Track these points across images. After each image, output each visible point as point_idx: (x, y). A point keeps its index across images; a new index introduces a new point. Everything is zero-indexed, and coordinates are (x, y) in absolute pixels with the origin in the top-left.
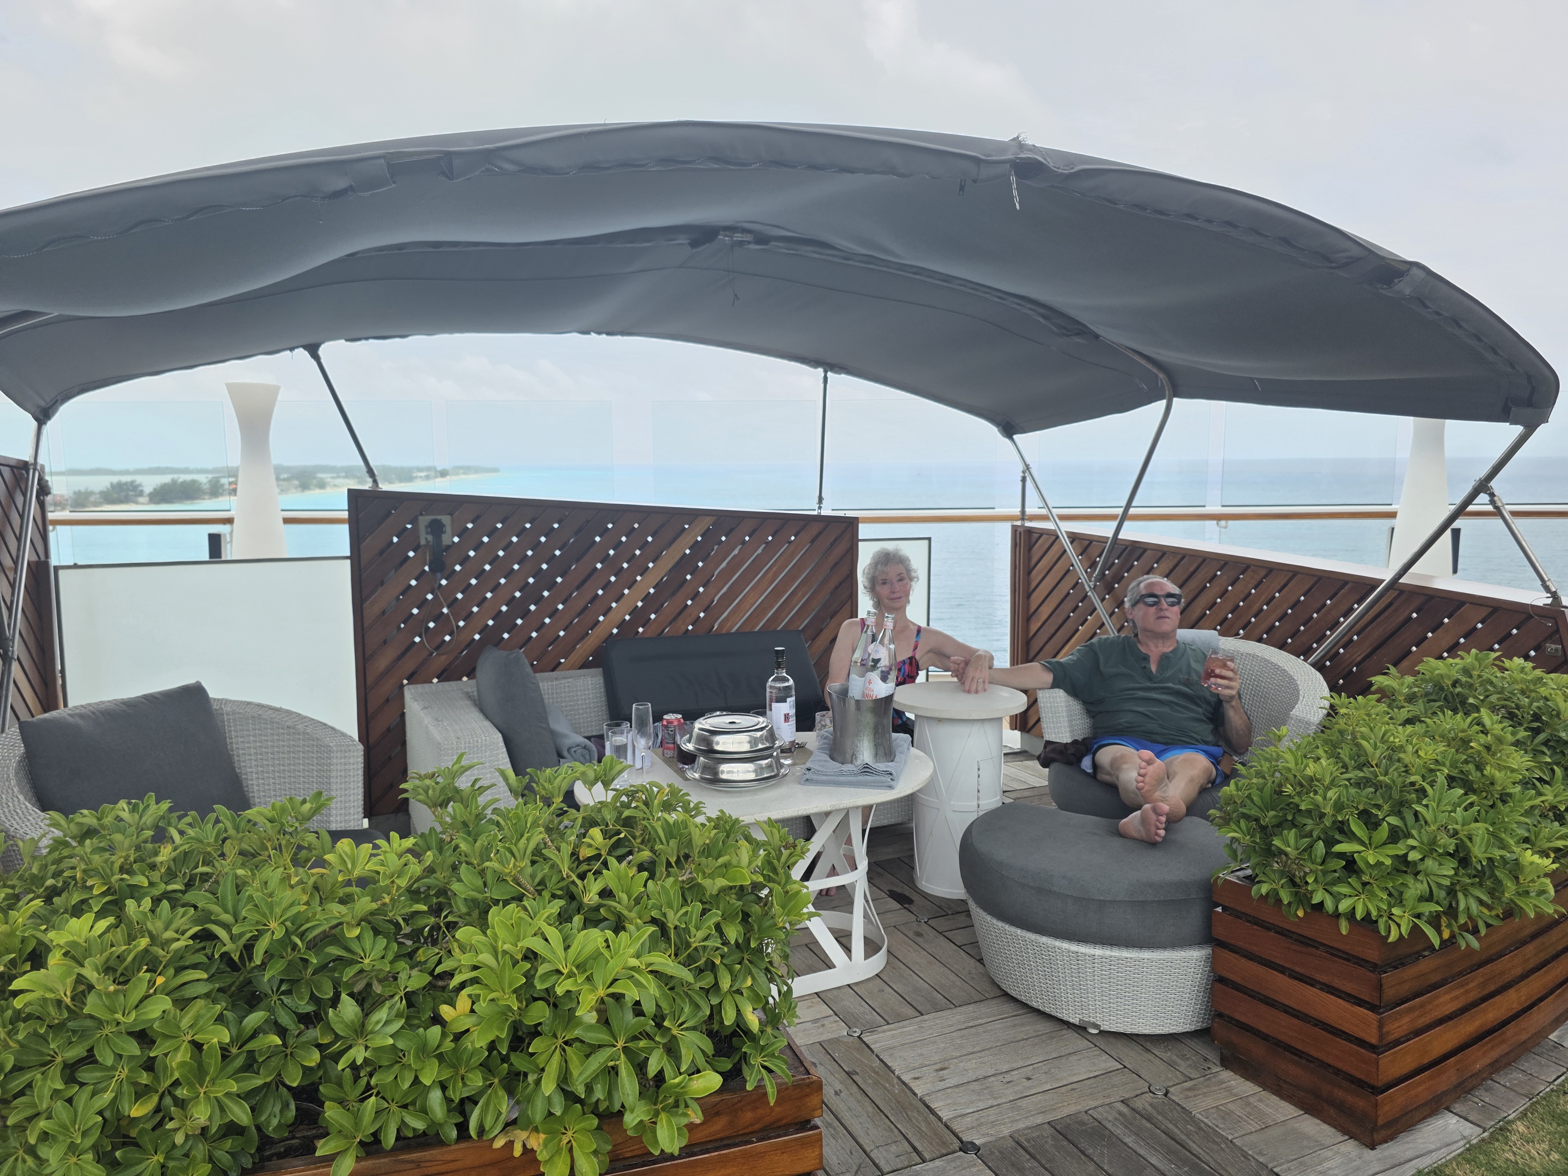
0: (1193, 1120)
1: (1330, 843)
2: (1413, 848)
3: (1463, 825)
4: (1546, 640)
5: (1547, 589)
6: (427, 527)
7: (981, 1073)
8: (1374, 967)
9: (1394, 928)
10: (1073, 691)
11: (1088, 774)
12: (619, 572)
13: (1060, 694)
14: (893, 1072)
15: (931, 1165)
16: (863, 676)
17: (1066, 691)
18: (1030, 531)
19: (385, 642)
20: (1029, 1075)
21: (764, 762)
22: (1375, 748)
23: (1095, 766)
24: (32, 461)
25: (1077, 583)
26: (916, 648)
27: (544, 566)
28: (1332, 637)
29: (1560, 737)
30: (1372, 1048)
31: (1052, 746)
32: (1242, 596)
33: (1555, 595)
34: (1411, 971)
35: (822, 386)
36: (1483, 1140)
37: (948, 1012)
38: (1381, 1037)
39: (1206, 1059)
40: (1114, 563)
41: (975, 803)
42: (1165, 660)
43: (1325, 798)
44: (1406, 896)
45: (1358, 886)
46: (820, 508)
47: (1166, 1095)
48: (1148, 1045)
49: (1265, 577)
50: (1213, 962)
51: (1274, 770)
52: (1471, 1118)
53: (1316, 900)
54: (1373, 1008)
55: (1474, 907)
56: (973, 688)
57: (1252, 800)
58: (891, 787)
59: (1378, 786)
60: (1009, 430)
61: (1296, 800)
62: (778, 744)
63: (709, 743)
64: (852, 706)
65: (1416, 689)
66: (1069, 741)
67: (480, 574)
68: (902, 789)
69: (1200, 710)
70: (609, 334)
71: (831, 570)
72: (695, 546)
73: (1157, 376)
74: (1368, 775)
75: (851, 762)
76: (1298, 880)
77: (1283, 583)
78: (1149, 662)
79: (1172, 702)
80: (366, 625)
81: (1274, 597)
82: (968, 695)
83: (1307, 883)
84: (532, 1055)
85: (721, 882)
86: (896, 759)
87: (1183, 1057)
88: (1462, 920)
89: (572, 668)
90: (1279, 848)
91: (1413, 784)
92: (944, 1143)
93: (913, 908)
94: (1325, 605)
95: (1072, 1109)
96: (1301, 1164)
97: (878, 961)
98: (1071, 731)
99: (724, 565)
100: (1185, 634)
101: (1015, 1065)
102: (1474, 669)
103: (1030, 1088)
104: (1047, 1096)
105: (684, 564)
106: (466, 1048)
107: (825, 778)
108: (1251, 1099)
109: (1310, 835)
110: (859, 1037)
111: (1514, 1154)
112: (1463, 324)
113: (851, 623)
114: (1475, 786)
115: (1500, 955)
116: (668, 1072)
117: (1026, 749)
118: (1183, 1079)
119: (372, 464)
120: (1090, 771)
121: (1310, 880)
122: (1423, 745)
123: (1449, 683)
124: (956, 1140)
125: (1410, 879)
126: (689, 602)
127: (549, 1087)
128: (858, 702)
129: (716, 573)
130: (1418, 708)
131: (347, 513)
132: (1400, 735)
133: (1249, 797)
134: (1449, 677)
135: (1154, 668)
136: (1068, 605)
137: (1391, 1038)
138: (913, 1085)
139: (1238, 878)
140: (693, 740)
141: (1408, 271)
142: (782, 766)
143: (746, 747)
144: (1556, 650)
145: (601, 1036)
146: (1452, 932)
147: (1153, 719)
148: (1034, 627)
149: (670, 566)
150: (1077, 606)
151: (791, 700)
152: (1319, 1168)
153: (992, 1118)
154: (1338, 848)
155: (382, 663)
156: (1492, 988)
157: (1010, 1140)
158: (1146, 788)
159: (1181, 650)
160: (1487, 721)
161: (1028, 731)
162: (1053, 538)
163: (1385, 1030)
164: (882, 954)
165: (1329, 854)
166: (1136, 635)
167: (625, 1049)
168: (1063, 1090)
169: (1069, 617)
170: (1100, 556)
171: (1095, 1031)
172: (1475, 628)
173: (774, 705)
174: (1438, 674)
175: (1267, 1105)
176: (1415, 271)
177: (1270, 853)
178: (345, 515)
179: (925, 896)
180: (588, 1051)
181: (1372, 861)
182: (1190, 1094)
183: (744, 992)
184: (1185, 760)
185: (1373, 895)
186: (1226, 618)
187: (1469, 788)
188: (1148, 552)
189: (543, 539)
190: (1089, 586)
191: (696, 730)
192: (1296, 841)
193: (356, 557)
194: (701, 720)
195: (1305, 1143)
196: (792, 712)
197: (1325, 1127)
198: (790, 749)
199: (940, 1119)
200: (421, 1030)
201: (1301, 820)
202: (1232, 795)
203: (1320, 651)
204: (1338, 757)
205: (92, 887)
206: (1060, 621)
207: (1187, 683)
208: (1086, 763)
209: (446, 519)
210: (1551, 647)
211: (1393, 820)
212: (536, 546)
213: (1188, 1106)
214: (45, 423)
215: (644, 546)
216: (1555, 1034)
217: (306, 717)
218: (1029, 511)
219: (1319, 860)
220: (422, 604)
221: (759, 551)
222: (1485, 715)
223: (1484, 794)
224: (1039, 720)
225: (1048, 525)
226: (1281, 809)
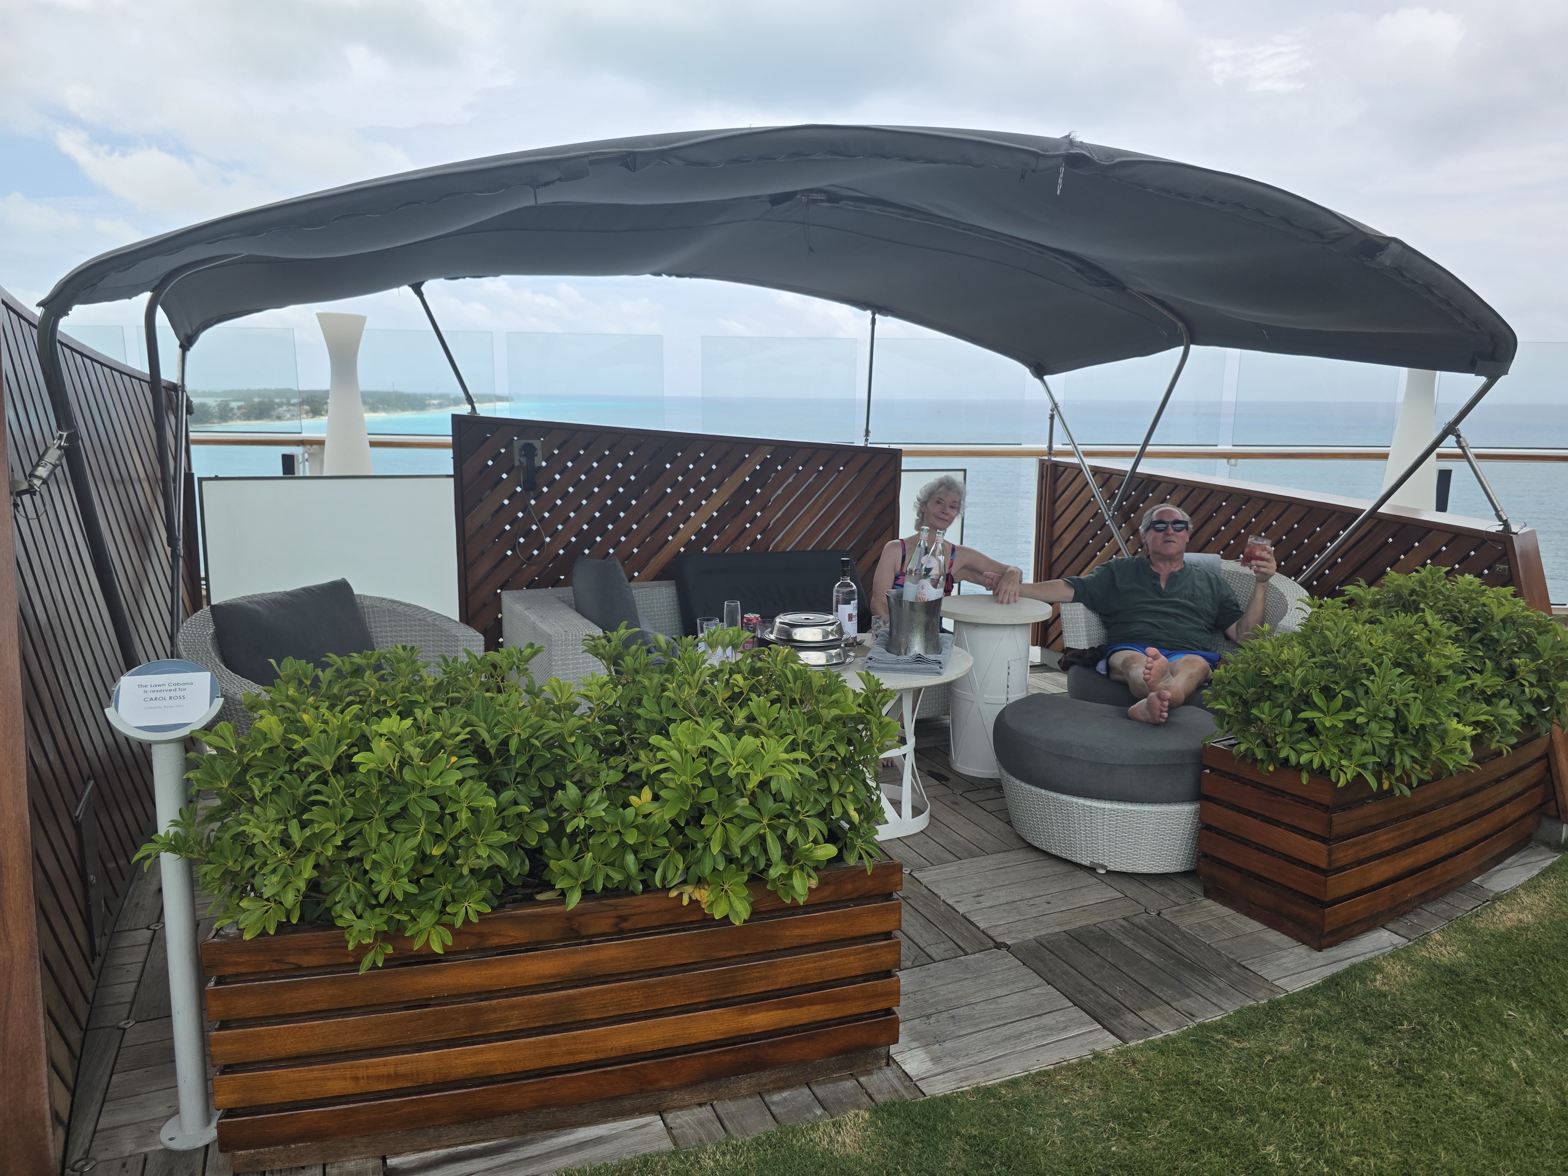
0: (1179, 930)
1: (1296, 711)
2: (1361, 714)
3: (1401, 695)
4: (1495, 562)
5: (1500, 518)
6: (520, 450)
7: (1010, 899)
8: (1327, 809)
9: (1342, 774)
10: (1091, 605)
11: (1103, 675)
12: (686, 496)
13: (1080, 607)
14: (939, 898)
15: (972, 956)
16: (916, 583)
17: (1086, 605)
18: (1056, 465)
19: (483, 553)
20: (1049, 900)
21: (833, 652)
22: (1337, 636)
23: (1109, 668)
24: (180, 383)
25: (1097, 513)
26: (951, 565)
27: (621, 490)
28: (1319, 559)
29: (1491, 636)
30: (1324, 872)
31: (1072, 652)
32: (1244, 524)
33: (1506, 523)
34: (1357, 814)
35: (870, 327)
36: (1408, 947)
37: (983, 858)
38: (1330, 863)
39: (1192, 892)
40: (1131, 495)
41: (1005, 697)
42: (1173, 578)
43: (1294, 675)
44: (1353, 752)
45: (1316, 744)
46: (867, 440)
47: (1158, 915)
48: (1146, 882)
49: (1264, 507)
50: (1201, 815)
51: (1257, 659)
52: (1400, 932)
53: (1283, 754)
54: (1324, 840)
55: (1408, 763)
56: (1006, 600)
57: (1237, 680)
58: (939, 674)
59: (1337, 667)
60: (1039, 372)
61: (1272, 679)
62: (845, 637)
63: (789, 634)
64: (906, 608)
65: (1378, 597)
66: (1087, 647)
67: (565, 496)
68: (948, 676)
69: (1202, 622)
70: (678, 276)
71: (876, 498)
72: (754, 474)
73: (1176, 324)
74: (1330, 659)
75: (905, 654)
76: (1269, 741)
77: (1279, 513)
78: (1159, 580)
79: (1178, 615)
80: (467, 537)
81: (1271, 525)
82: (1001, 606)
83: (1277, 743)
84: (703, 826)
85: (835, 712)
86: (943, 652)
87: (1174, 890)
88: (1398, 773)
89: (646, 579)
90: (1256, 716)
91: (1365, 665)
92: (982, 943)
93: (949, 784)
94: (1315, 531)
95: (1084, 923)
96: (1262, 960)
97: (922, 822)
98: (1088, 640)
99: (779, 492)
100: (1191, 557)
101: (1037, 894)
102: (1427, 581)
103: (1049, 909)
104: (1064, 914)
105: (745, 490)
106: (654, 822)
107: (884, 666)
108: (1226, 919)
109: (1281, 706)
110: (910, 874)
111: (1429, 952)
112: (1434, 291)
113: (892, 545)
114: (1416, 670)
115: (1432, 808)
116: (800, 841)
117: (1046, 663)
118: (1173, 904)
119: (471, 392)
120: (1104, 673)
121: (1279, 739)
122: (1375, 635)
123: (1407, 592)
124: (991, 942)
125: (1358, 740)
126: (748, 525)
127: (715, 848)
128: (912, 603)
129: (772, 499)
130: (1378, 613)
131: (451, 438)
132: (1358, 629)
133: (1235, 677)
134: (1406, 587)
135: (1163, 585)
136: (1088, 533)
137: (1337, 865)
138: (956, 906)
139: (1224, 746)
140: (775, 632)
141: (1388, 244)
142: (849, 656)
143: (819, 638)
144: (1504, 570)
145: (753, 814)
146: (1391, 784)
147: (1160, 628)
148: (1057, 552)
149: (733, 490)
150: (1096, 534)
151: (854, 603)
152: (1276, 962)
153: (1020, 928)
154: (1303, 715)
155: (481, 570)
156: (1423, 834)
157: (1034, 942)
158: (1152, 679)
159: (1187, 570)
160: (1429, 619)
161: (1048, 647)
162: (1077, 471)
163: (1333, 858)
164: (926, 814)
165: (1294, 721)
166: (1149, 557)
167: (769, 826)
168: (1076, 910)
169: (1088, 543)
170: (1118, 488)
171: (1102, 872)
172: (1440, 551)
173: (840, 606)
174: (1397, 585)
175: (1239, 922)
176: (1393, 245)
177: (1250, 721)
178: (450, 439)
179: (960, 776)
180: (743, 824)
181: (1328, 725)
182: (1178, 914)
183: (848, 795)
184: (1187, 661)
185: (1327, 750)
186: (1229, 544)
187: (1409, 669)
188: (1163, 485)
189: (620, 465)
190: (1108, 515)
191: (777, 624)
192: (1270, 710)
193: (458, 476)
194: (781, 616)
195: (1267, 946)
196: (855, 613)
197: (1283, 937)
198: (852, 644)
199: (978, 928)
200: (621, 809)
201: (1275, 694)
202: (1221, 676)
203: (1308, 571)
204: (1308, 646)
205: (385, 702)
206: (1080, 548)
207: (1192, 598)
208: (1101, 666)
209: (537, 444)
210: (1500, 567)
211: (1346, 693)
212: (614, 471)
213: (1175, 922)
214: (189, 350)
215: (709, 473)
216: (1478, 879)
217: (432, 612)
218: (1056, 446)
219: (1287, 724)
220: (514, 521)
221: (811, 479)
222: (1429, 616)
223: (1423, 677)
224: (1061, 633)
225: (1074, 460)
226: (1260, 687)
